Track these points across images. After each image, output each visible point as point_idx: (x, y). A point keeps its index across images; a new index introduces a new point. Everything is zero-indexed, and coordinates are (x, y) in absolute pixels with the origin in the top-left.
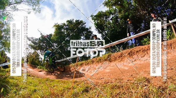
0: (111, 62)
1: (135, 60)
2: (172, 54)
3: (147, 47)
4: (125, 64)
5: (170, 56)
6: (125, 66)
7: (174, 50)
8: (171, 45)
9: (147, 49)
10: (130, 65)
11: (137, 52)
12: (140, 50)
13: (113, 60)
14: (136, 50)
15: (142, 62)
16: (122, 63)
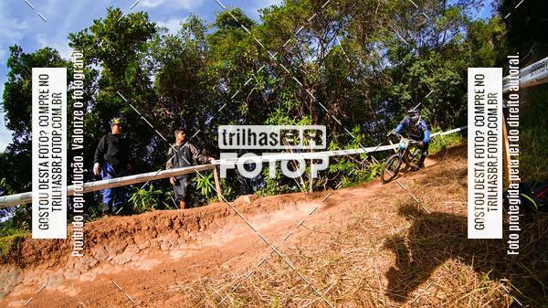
0: (23, 266)
1: (98, 262)
2: (198, 242)
3: (133, 223)
4: (67, 277)
5: (193, 250)
6: (68, 283)
7: (206, 232)
8: (198, 221)
9: (134, 230)
10: (83, 278)
11: (105, 236)
12: (112, 232)
13: (29, 260)
14: (101, 230)
15: (118, 269)
16: (60, 271)
